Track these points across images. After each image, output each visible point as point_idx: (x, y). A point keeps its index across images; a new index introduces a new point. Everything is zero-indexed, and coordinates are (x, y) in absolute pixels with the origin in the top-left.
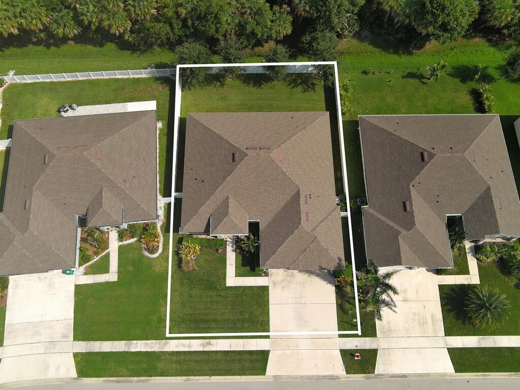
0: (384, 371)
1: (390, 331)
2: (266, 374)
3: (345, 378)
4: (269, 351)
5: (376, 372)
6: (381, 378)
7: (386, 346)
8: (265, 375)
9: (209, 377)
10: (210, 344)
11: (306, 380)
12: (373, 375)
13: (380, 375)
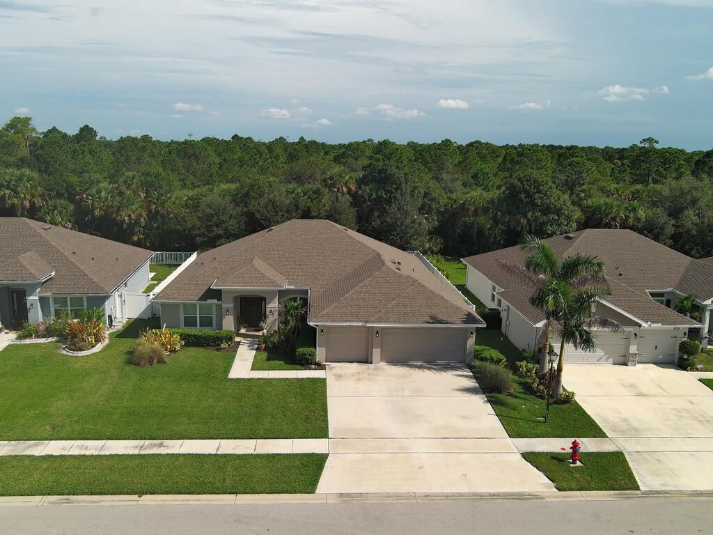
0: (664, 485)
1: (636, 430)
2: (317, 491)
3: (558, 497)
4: (327, 455)
5: (642, 488)
6: (665, 497)
7: (639, 448)
8: (312, 491)
9: (136, 497)
10: (161, 445)
11: (440, 501)
12: (638, 492)
13: (658, 492)
